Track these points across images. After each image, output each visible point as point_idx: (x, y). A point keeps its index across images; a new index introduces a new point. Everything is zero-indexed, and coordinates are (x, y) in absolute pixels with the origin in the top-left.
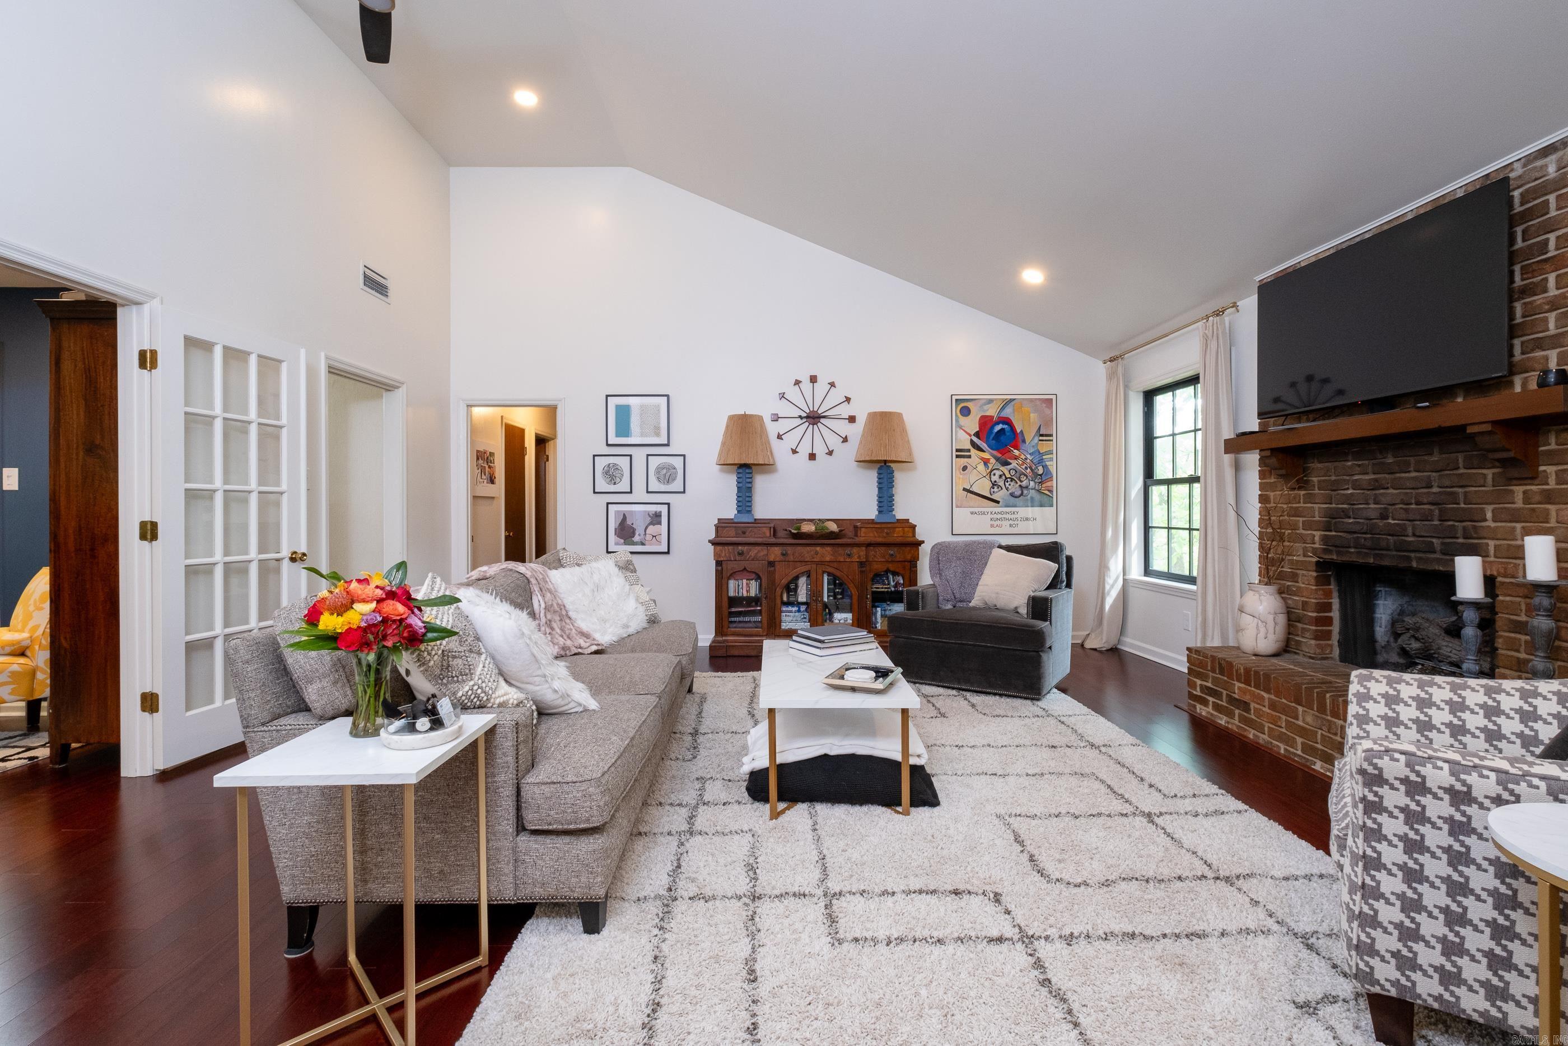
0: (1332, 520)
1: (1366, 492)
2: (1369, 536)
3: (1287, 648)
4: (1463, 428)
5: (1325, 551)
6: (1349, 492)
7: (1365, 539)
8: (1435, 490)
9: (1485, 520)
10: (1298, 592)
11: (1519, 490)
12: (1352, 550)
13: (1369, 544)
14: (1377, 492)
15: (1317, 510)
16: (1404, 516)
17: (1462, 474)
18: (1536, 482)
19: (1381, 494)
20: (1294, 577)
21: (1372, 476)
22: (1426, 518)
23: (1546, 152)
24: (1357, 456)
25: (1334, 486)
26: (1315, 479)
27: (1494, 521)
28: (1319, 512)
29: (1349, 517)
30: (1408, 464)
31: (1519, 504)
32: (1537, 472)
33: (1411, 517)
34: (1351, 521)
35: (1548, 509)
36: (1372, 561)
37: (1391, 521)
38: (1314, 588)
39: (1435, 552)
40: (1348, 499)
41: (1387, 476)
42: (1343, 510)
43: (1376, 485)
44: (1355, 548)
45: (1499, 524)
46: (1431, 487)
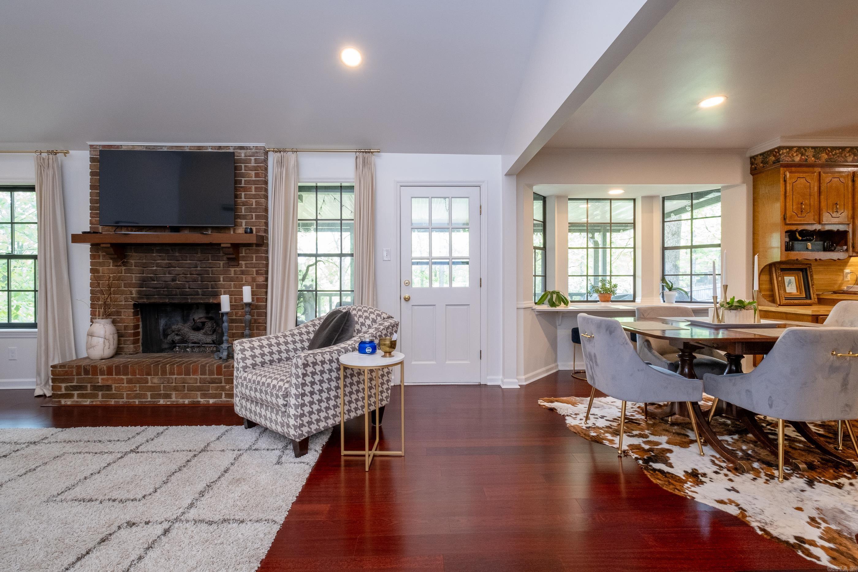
0: (143, 283)
1: (164, 269)
2: (165, 289)
3: (118, 351)
4: (220, 244)
5: (139, 298)
6: (154, 268)
7: (163, 291)
8: (199, 269)
9: (220, 281)
10: (122, 321)
11: (232, 270)
12: (156, 297)
13: (166, 293)
14: (170, 269)
15: (134, 278)
16: (184, 280)
17: (210, 263)
18: (238, 267)
19: (173, 270)
20: (118, 313)
21: (168, 261)
22: (195, 281)
23: (242, 148)
24: (158, 251)
25: (145, 266)
26: (133, 261)
27: (223, 281)
28: (135, 278)
29: (154, 281)
30: (187, 257)
31: (233, 275)
32: (239, 263)
33: (188, 280)
34: (156, 282)
35: (242, 277)
36: (167, 301)
37: (177, 282)
38: (132, 317)
39: (199, 295)
40: (154, 272)
41: (176, 262)
42: (151, 277)
43: (170, 266)
44: (158, 295)
45: (225, 283)
46: (197, 267)
